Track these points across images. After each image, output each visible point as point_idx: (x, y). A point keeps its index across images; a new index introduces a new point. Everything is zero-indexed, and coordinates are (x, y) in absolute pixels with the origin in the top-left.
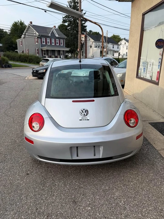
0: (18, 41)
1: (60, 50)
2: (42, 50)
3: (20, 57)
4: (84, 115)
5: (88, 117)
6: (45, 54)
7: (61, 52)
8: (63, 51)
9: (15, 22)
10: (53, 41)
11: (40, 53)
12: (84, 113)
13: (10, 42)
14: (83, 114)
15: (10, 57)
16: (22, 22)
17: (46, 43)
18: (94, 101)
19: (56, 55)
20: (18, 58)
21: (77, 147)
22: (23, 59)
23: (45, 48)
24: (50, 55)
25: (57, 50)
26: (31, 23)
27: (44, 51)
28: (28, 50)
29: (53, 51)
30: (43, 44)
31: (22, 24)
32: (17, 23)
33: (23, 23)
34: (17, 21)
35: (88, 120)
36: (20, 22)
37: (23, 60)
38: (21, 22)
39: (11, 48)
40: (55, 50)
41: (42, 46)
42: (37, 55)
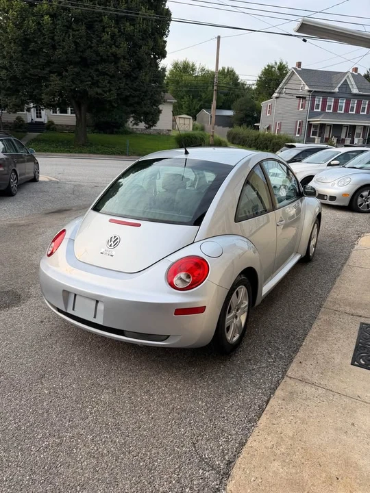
0: (265, 105)
1: (355, 126)
2: (310, 125)
3: (256, 140)
4: (110, 246)
5: (114, 252)
6: (314, 134)
7: (358, 131)
8: (365, 126)
9: (268, 66)
10: (342, 103)
11: (303, 131)
12: (112, 242)
13: (248, 108)
14: (110, 244)
15: (239, 138)
16: (284, 63)
17: (323, 109)
18: (139, 225)
19: (343, 136)
20: (252, 141)
21: (75, 295)
22: (261, 144)
23: (317, 121)
24: (326, 135)
25: (347, 126)
26: (299, 64)
27: (315, 126)
28: (280, 124)
29: (338, 128)
30: (315, 110)
31: (282, 68)
32: (272, 67)
33: (284, 66)
34: (272, 63)
35: (112, 256)
36: (278, 64)
37: (261, 146)
38: (281, 64)
39: (247, 120)
40: (342, 125)
41: (312, 114)
42: (298, 135)
